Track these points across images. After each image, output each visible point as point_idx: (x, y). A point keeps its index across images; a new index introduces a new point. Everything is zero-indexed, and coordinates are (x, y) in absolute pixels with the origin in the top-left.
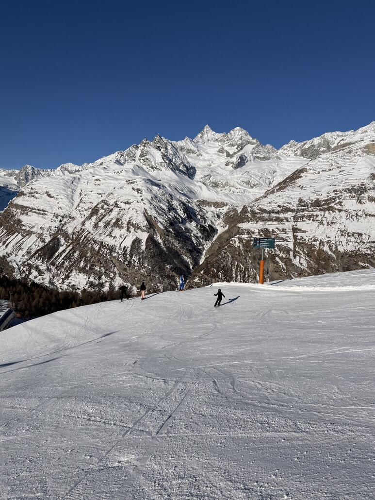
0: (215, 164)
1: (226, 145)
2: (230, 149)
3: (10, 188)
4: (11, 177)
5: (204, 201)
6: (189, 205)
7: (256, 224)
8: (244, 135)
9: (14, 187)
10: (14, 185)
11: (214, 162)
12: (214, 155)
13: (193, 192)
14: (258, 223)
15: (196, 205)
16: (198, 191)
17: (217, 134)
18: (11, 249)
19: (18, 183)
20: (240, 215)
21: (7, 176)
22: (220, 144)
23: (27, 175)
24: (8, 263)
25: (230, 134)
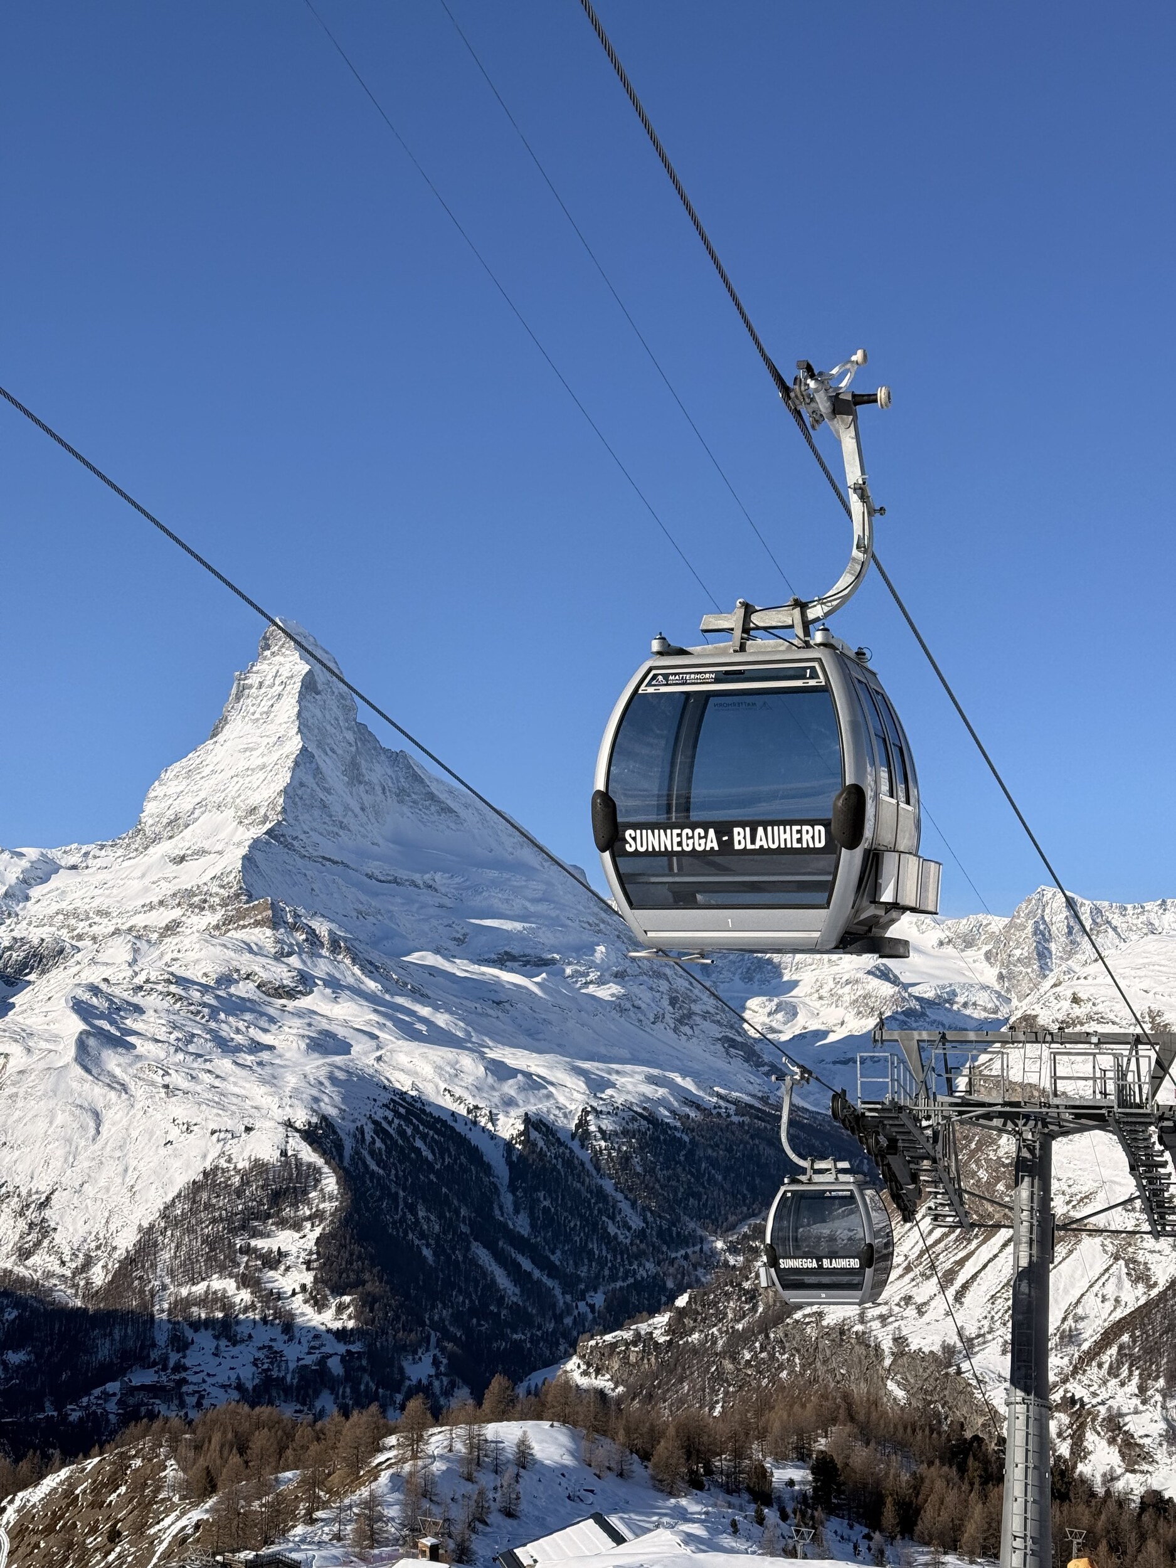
3: (965, 1005)
4: (969, 952)
9: (983, 998)
10: (985, 988)
18: (980, 1312)
19: (1001, 977)
21: (949, 950)
23: (1043, 936)
24: (965, 1391)
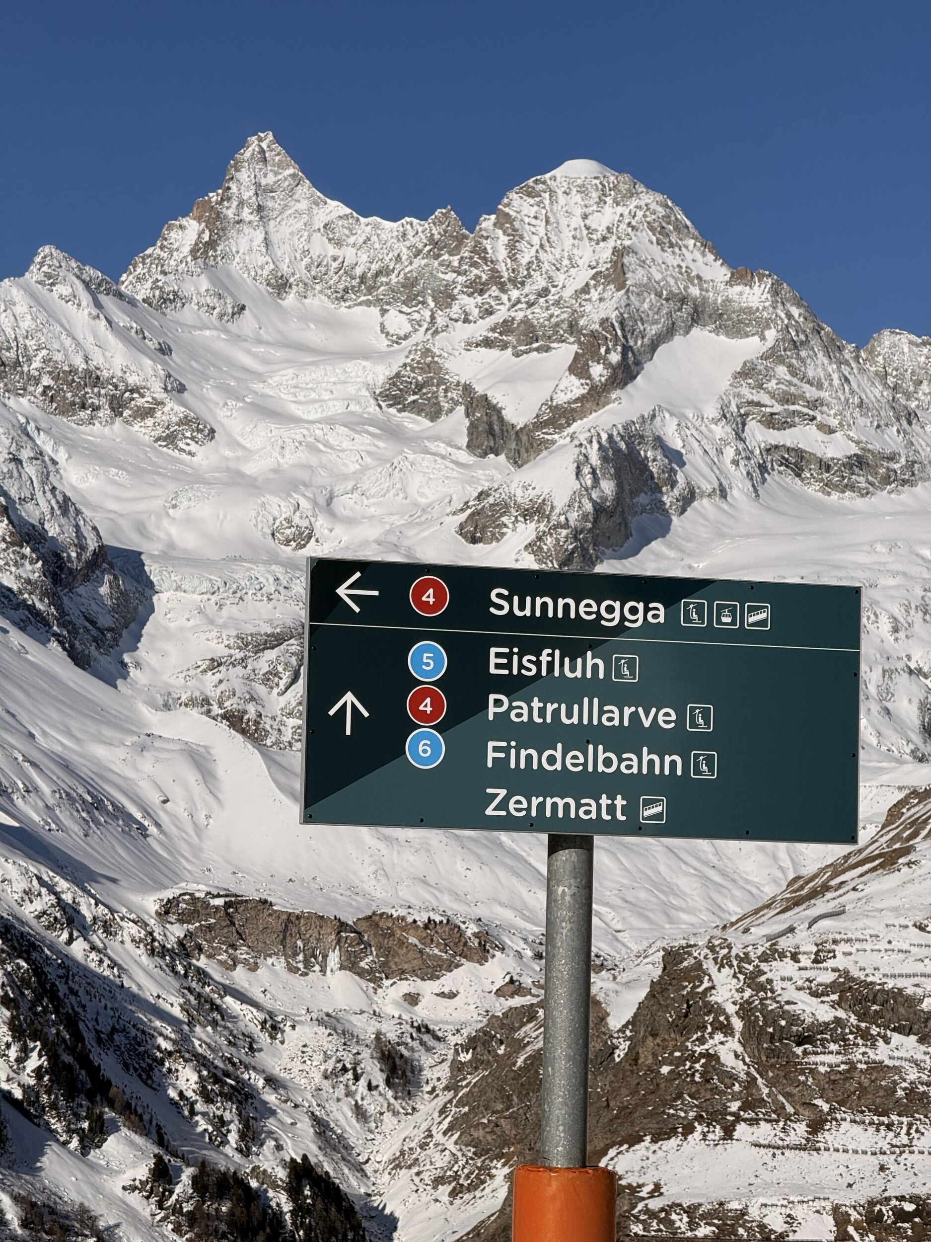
0: (351, 521)
1: (463, 332)
2: (509, 379)
5: (234, 903)
6: (78, 949)
7: (809, 1146)
8: (645, 240)
11: (345, 504)
12: (339, 436)
13: (120, 812)
14: (829, 1137)
15: (156, 950)
16: (178, 806)
17: (366, 225)
20: (633, 1057)
22: (397, 321)
25: (505, 221)
